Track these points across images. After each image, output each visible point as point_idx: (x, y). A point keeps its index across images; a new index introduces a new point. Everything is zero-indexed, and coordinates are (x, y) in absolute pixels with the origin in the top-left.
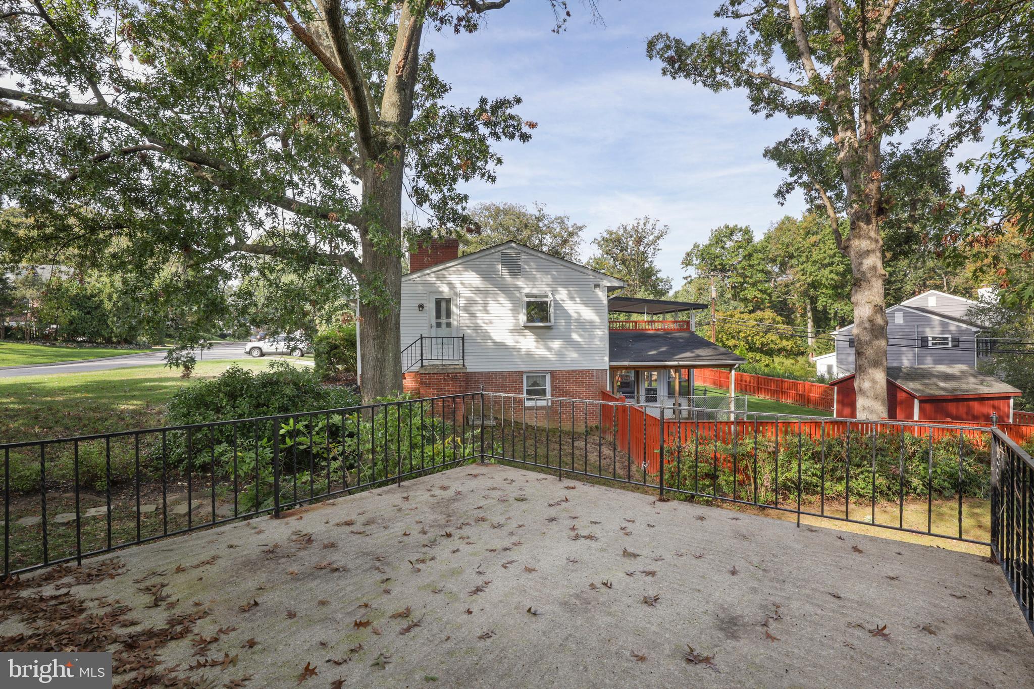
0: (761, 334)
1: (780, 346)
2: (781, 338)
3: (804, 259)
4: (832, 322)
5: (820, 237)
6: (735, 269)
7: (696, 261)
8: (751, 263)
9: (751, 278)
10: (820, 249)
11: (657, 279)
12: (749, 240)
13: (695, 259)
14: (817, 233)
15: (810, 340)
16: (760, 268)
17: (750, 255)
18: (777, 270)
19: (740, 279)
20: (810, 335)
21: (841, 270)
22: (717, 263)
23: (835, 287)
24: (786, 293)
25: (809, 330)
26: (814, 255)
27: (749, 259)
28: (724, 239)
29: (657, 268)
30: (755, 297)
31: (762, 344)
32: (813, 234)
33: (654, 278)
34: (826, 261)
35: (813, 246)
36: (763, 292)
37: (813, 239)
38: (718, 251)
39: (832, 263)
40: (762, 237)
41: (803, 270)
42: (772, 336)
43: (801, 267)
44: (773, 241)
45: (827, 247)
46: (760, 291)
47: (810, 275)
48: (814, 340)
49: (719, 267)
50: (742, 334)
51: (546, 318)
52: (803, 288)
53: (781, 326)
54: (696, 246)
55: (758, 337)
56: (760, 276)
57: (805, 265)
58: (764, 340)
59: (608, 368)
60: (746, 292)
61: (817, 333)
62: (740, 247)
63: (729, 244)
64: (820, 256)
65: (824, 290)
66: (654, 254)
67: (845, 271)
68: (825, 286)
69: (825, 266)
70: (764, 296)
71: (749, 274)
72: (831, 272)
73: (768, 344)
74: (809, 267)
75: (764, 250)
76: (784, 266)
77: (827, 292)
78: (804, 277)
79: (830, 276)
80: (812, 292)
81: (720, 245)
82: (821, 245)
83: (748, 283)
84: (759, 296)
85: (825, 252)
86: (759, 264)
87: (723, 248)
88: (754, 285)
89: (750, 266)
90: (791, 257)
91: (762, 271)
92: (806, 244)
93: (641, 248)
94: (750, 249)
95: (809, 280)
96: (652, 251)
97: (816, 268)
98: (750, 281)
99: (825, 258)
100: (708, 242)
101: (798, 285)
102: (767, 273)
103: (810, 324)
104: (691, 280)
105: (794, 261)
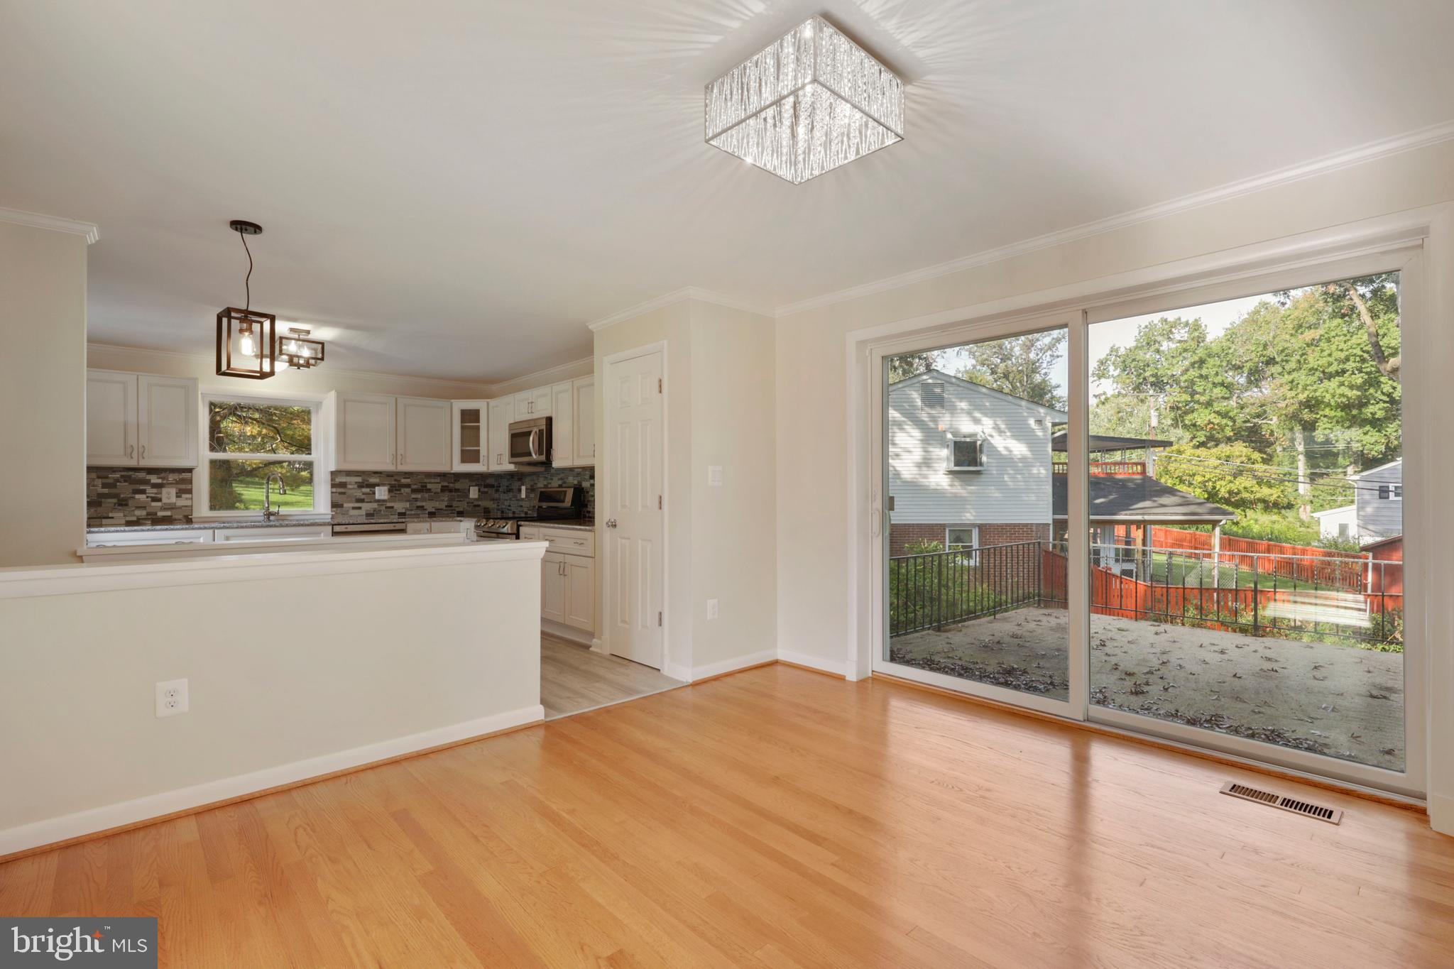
0: (1229, 478)
1: (1258, 496)
2: (1259, 484)
3: (1293, 365)
4: (1340, 459)
5: (1321, 331)
6: (1177, 382)
7: (1113, 371)
8: (1204, 372)
9: (1202, 394)
10: (1322, 351)
11: (1053, 397)
12: (1200, 339)
13: (1111, 368)
14: (1314, 326)
15: (1301, 486)
16: (1219, 379)
17: (1202, 362)
18: (1243, 380)
19: (1187, 397)
20: (1301, 479)
21: (1359, 381)
22: (1147, 374)
23: (1346, 407)
24: (1258, 416)
25: (1301, 472)
26: (1310, 359)
27: (1200, 368)
28: (1159, 338)
29: (1054, 382)
30: (1210, 422)
31: (1230, 492)
32: (1310, 328)
33: (1048, 396)
34: (1332, 369)
35: (1308, 345)
36: (1224, 415)
37: (1309, 335)
38: (1149, 356)
39: (1344, 372)
40: (1221, 333)
41: (1292, 382)
42: (1244, 482)
43: (1288, 378)
44: (1239, 341)
45: (1334, 347)
46: (1218, 413)
47: (1305, 388)
48: (1308, 486)
49: (1152, 379)
50: (1199, 479)
51: (975, 461)
52: (1291, 409)
53: (1260, 467)
54: (1114, 350)
55: (1223, 483)
56: (1218, 391)
57: (1295, 375)
58: (1234, 487)
59: (1050, 522)
60: (1195, 415)
61: (1313, 478)
62: (1185, 350)
63: (1165, 346)
64: (1323, 361)
65: (1327, 412)
66: (1050, 363)
67: (1365, 383)
68: (1328, 405)
69: (1330, 376)
70: (1224, 421)
71: (1199, 389)
72: (1342, 384)
73: (1239, 493)
74: (1301, 377)
75: (1223, 353)
76: (1256, 376)
77: (1333, 413)
78: (1293, 393)
79: (1339, 391)
80: (1306, 415)
81: (1153, 348)
82: (1323, 344)
83: (1198, 402)
84: (1216, 421)
85: (1330, 355)
86: (1217, 374)
87: (1158, 351)
88: (1209, 404)
89: (1201, 376)
90: (1271, 361)
91: (1222, 384)
92: (1297, 343)
93: (1032, 356)
94: (1201, 353)
95: (1302, 397)
96: (1048, 359)
97: (1314, 378)
98: (1203, 399)
99: (1330, 364)
100: (1134, 344)
101: (1282, 404)
102: (1228, 387)
103: (1301, 462)
104: (1107, 399)
105: (1276, 369)
